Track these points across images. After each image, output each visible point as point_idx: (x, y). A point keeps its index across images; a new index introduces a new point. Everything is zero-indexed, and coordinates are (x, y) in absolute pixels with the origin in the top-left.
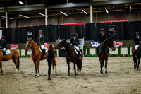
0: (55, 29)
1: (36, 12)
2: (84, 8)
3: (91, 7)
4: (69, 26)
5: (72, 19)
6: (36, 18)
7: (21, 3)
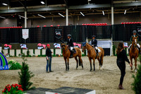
0: (83, 28)
1: (55, 13)
3: (112, 8)
6: (51, 18)
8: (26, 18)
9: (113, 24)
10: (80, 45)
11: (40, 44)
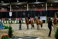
1: (23, 5)
2: (43, 4)
3: (46, 3)
4: (39, 11)
5: (36, 8)
6: (21, 8)
7: (18, 1)
8: (11, 8)
9: (46, 10)
10: (33, 19)
11: (16, 18)
